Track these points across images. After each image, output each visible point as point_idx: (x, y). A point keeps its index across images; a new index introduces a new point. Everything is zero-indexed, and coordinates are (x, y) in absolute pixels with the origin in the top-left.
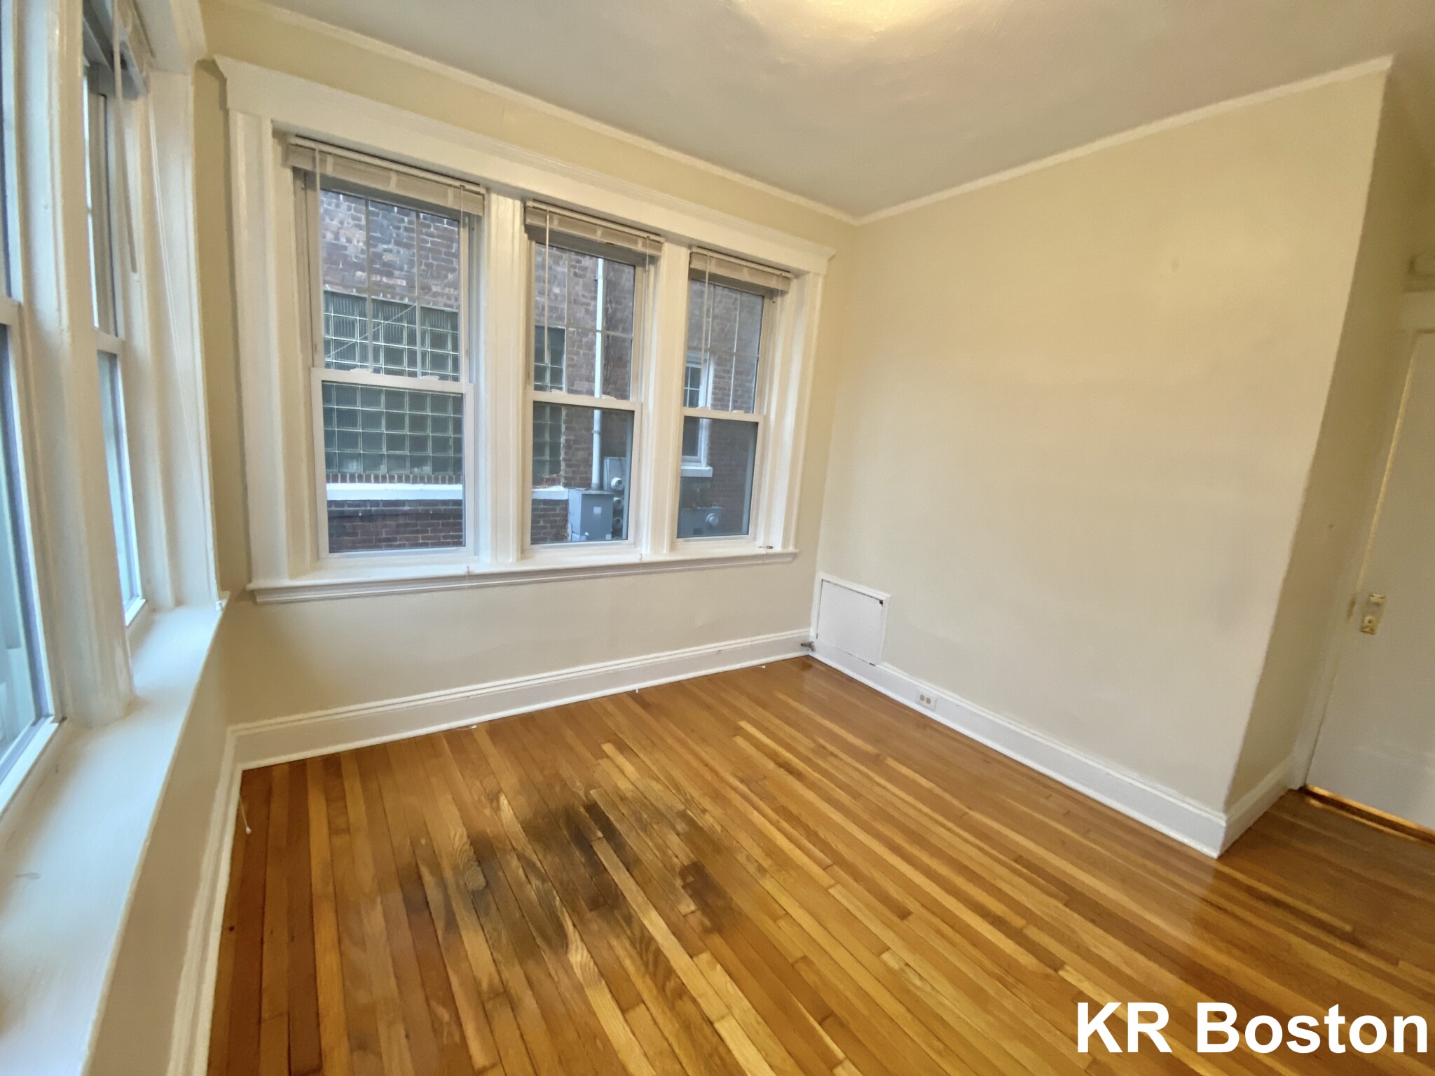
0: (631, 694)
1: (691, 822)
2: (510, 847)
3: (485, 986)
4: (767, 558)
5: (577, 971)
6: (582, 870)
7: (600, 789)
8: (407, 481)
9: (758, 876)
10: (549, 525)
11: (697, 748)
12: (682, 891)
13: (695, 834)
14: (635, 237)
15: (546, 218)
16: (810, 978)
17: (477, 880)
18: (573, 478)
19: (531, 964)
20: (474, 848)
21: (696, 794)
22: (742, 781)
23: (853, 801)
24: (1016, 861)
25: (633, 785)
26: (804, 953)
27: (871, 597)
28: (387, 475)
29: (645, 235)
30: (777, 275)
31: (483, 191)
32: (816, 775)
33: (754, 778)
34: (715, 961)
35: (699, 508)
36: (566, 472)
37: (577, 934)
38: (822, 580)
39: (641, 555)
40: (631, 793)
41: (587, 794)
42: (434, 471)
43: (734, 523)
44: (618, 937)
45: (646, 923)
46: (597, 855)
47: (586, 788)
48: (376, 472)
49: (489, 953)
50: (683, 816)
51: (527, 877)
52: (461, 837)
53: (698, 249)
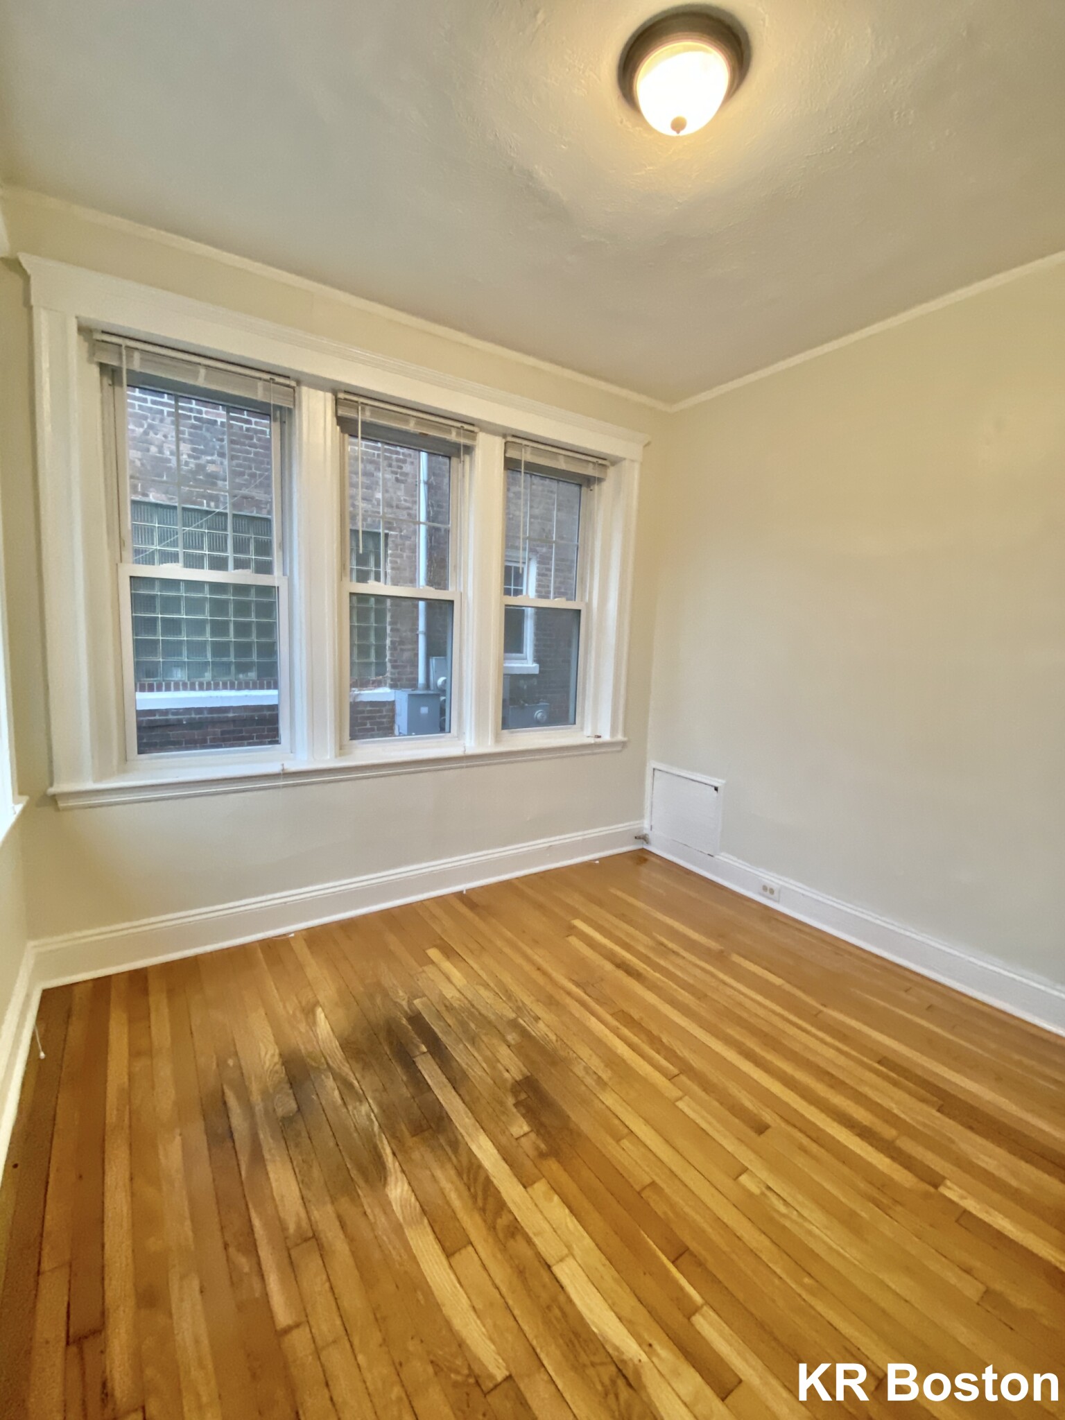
0: (459, 895)
1: (524, 1033)
2: (326, 1066)
3: (292, 1228)
4: (596, 747)
5: (396, 1208)
6: (404, 1090)
7: (424, 999)
8: (232, 688)
9: (597, 1089)
10: (376, 727)
11: (529, 951)
12: (514, 1110)
13: (528, 1045)
14: (449, 428)
15: (358, 409)
16: (660, 1208)
17: (287, 1104)
18: (399, 680)
19: (344, 1202)
20: (285, 1068)
21: (528, 1000)
22: (578, 985)
23: (698, 1002)
24: (879, 1062)
25: (461, 993)
26: (652, 1178)
27: (706, 784)
28: (212, 682)
29: (459, 425)
30: (593, 463)
31: (293, 384)
32: (657, 975)
33: (588, 981)
34: (552, 1192)
35: (527, 705)
36: (392, 673)
37: (397, 1164)
38: (654, 769)
39: (465, 747)
40: (458, 1002)
41: (410, 1003)
42: (259, 676)
43: (562, 715)
44: (442, 1167)
45: (474, 1148)
46: (421, 1073)
47: (409, 998)
48: (201, 679)
49: (297, 1189)
50: (514, 1024)
51: (343, 1099)
52: (273, 1055)
53: (512, 438)
